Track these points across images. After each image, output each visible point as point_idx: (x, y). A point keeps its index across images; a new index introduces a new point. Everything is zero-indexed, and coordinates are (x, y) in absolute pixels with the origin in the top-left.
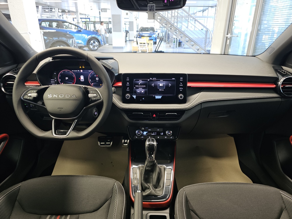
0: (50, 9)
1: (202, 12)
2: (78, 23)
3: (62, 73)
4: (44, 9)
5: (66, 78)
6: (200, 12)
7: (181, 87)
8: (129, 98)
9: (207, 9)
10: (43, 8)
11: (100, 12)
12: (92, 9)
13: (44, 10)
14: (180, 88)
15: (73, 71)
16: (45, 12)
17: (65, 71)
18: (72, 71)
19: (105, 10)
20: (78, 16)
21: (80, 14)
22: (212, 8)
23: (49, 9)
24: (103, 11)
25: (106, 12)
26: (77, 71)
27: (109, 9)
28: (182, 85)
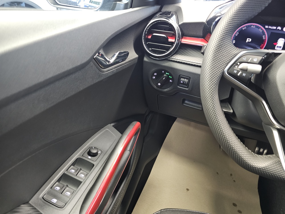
3: (244, 29)
5: (248, 39)
15: (267, 27)
17: (251, 25)
18: (264, 27)
26: (275, 28)
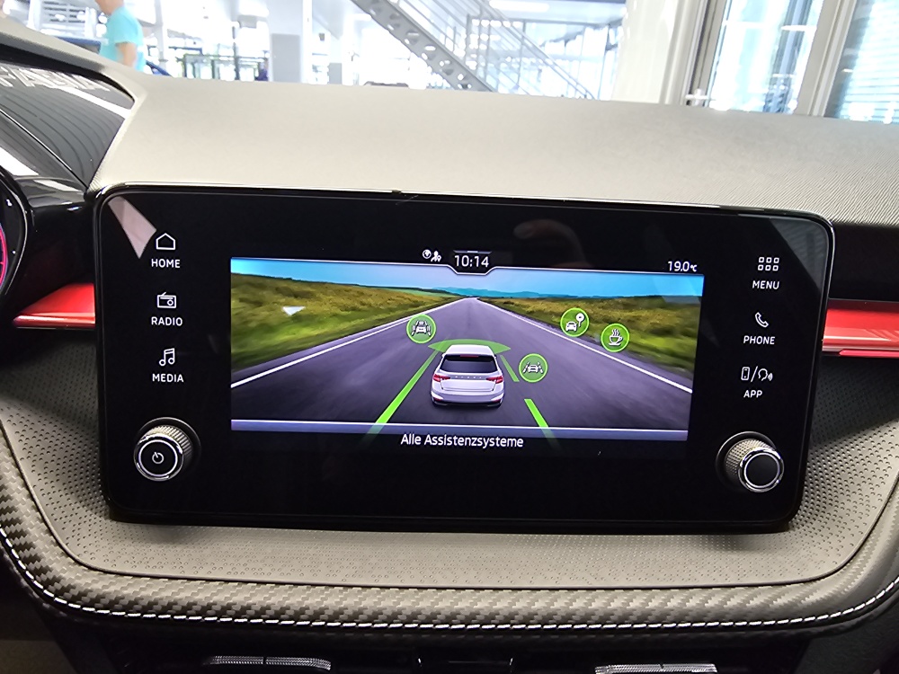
0: (71, 10)
1: (562, 42)
2: (162, 60)
4: (51, 9)
6: (556, 41)
7: (758, 356)
8: (165, 477)
9: (580, 33)
10: (46, 8)
11: (233, 28)
12: (206, 17)
13: (50, 15)
14: (746, 372)
16: (52, 20)
19: (250, 21)
20: (160, 39)
21: (171, 33)
22: (597, 31)
23: (64, 10)
24: (243, 23)
25: (255, 27)
27: (263, 20)
28: (765, 332)
